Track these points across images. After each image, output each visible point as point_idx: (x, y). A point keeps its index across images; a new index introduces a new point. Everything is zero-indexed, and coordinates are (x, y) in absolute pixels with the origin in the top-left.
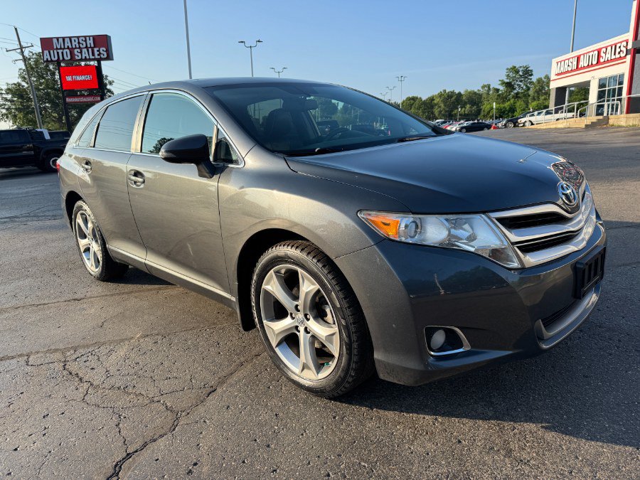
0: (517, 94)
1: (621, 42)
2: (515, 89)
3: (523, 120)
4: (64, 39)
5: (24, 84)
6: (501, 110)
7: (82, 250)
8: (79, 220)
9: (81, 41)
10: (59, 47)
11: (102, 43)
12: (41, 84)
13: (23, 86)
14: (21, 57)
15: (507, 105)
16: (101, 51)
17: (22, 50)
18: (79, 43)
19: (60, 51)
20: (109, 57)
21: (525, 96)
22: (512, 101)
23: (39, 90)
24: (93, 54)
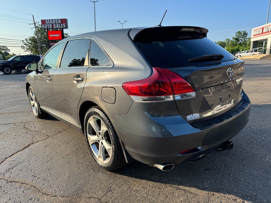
0: (240, 43)
2: (239, 41)
4: (50, 20)
5: (36, 37)
6: (233, 50)
9: (56, 21)
10: (48, 23)
11: (64, 22)
12: (42, 37)
13: (35, 38)
14: (34, 27)
15: (235, 48)
16: (64, 25)
17: (35, 24)
18: (55, 22)
19: (48, 25)
20: (67, 27)
21: (244, 44)
22: (238, 46)
23: (41, 39)
24: (61, 26)
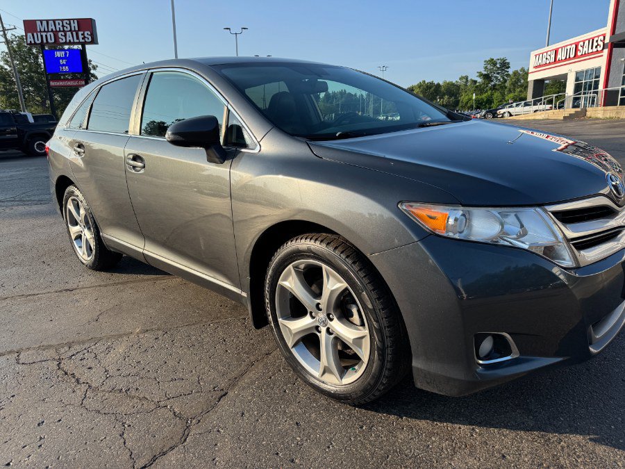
0: (495, 85)
1: (598, 36)
2: (492, 81)
3: (502, 111)
4: (47, 21)
5: (6, 67)
6: (479, 101)
7: (73, 237)
8: (70, 206)
9: (65, 24)
10: (42, 30)
11: (87, 26)
12: (24, 68)
13: (6, 69)
14: (3, 40)
15: (484, 96)
16: (86, 35)
17: (4, 32)
18: (63, 26)
19: (44, 34)
20: (94, 41)
21: (502, 87)
22: (489, 92)
23: (22, 73)
24: (78, 38)
